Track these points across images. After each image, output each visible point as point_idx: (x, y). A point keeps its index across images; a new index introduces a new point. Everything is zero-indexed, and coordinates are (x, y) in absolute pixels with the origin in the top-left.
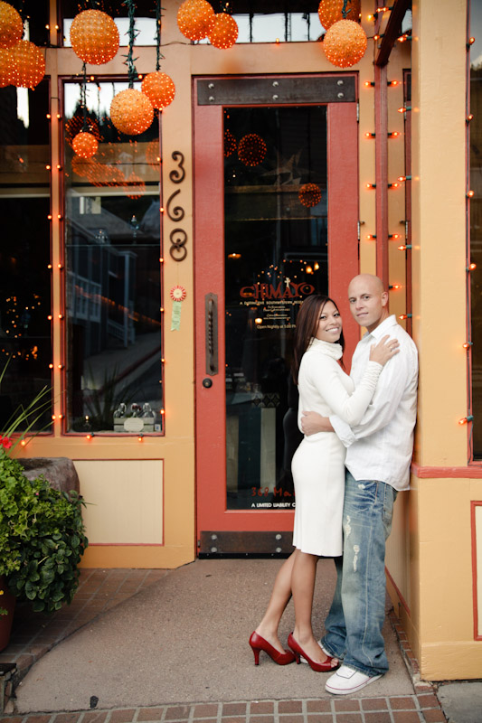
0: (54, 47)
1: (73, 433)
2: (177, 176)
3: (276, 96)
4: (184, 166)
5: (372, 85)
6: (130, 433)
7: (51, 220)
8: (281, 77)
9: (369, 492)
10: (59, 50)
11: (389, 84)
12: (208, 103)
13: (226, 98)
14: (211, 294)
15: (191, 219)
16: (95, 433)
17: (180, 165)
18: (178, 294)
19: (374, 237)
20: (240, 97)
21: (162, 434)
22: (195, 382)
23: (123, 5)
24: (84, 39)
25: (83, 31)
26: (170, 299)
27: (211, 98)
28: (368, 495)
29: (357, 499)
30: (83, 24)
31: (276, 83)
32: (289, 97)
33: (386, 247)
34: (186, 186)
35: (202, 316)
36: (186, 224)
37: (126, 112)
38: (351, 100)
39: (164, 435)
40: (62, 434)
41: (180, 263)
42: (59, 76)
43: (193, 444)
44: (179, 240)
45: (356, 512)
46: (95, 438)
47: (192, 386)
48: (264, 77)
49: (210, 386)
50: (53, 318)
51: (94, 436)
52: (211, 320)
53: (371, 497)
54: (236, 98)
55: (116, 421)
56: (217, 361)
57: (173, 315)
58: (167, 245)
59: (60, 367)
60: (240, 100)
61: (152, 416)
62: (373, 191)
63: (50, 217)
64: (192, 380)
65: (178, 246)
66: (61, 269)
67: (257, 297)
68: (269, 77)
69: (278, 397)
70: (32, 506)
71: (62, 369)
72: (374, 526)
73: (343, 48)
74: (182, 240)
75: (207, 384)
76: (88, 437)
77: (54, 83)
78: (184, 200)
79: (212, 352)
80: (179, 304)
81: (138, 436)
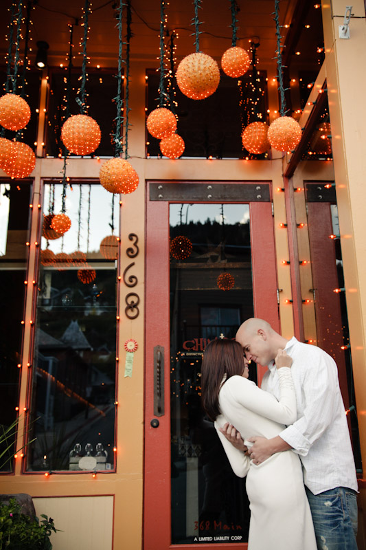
0: (39, 157)
1: (31, 471)
2: (132, 253)
3: (210, 196)
4: (138, 245)
5: (283, 190)
6: (84, 471)
7: (27, 285)
8: (214, 183)
9: (337, 508)
10: (43, 160)
11: (295, 190)
12: (158, 200)
13: (171, 196)
14: (159, 346)
15: (143, 286)
16: (53, 471)
17: (135, 244)
18: (131, 346)
19: (291, 302)
20: (183, 196)
21: (113, 470)
22: (144, 423)
23: (113, 101)
24: (73, 133)
25: (74, 127)
26: (124, 350)
27: (160, 196)
28: (337, 511)
29: (327, 518)
30: (74, 123)
31: (210, 187)
32: (220, 197)
33: (301, 309)
34: (140, 260)
35: (151, 365)
36: (139, 290)
37: (114, 173)
38: (267, 200)
39: (115, 472)
40: (22, 473)
41: (133, 321)
42: (42, 178)
43: (142, 480)
44: (133, 302)
45: (330, 531)
46: (53, 476)
47: (142, 425)
48: (201, 183)
49: (157, 426)
50: (21, 367)
51: (51, 474)
52: (159, 368)
53: (340, 512)
54: (179, 196)
55: (73, 460)
56: (164, 403)
57: (127, 364)
58: (122, 306)
59: (25, 409)
60: (182, 198)
61: (104, 455)
62: (288, 267)
63: (26, 282)
64: (142, 421)
65: (132, 306)
66: (32, 325)
67: (197, 349)
68: (204, 183)
69: (200, 448)
70: (7, 527)
71: (26, 412)
72: (348, 541)
73: (285, 134)
74: (135, 302)
75: (155, 424)
76: (46, 474)
77: (37, 183)
78: (138, 271)
79: (160, 395)
80: (132, 355)
81: (92, 473)
